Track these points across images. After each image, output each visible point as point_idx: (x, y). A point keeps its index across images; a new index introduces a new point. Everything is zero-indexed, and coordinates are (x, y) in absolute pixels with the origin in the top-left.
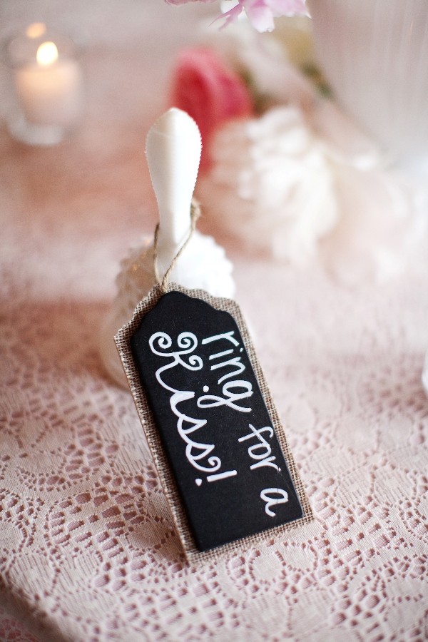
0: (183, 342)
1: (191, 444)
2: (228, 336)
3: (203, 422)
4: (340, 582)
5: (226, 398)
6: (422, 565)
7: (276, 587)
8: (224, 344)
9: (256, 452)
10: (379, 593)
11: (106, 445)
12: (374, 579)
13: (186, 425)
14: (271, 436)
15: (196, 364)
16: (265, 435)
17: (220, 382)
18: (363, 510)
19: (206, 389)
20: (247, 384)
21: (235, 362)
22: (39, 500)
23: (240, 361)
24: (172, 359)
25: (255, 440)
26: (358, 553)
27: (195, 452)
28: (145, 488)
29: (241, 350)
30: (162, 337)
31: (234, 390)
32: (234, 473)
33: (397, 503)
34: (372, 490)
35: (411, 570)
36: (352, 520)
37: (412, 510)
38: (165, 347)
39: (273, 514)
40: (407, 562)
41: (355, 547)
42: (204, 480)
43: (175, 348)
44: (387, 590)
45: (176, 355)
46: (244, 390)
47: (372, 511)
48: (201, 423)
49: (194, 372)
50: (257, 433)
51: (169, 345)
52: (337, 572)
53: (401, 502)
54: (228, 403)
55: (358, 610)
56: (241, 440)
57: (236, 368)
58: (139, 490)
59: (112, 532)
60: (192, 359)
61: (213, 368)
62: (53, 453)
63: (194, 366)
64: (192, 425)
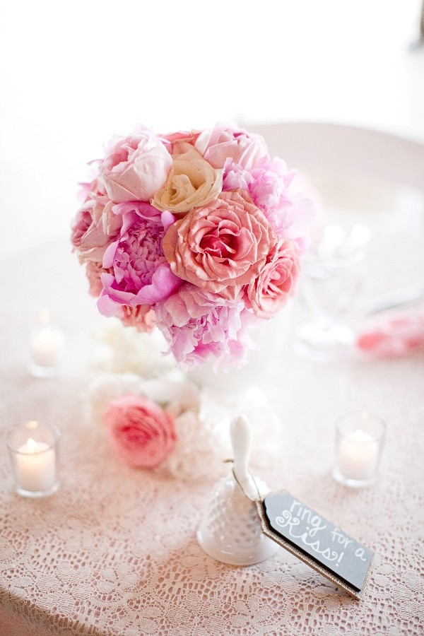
0: (286, 516)
1: (323, 553)
2: (295, 503)
4: (407, 566)
5: (316, 527)
7: (392, 584)
8: (297, 508)
9: (341, 541)
11: (274, 589)
12: (415, 556)
15: (297, 521)
16: (338, 532)
17: (309, 523)
19: (308, 528)
20: (317, 517)
21: (306, 511)
22: (282, 626)
24: (289, 526)
25: (337, 537)
26: (399, 553)
27: (326, 554)
28: (308, 590)
29: (303, 505)
31: (316, 522)
32: (343, 553)
39: (365, 560)
43: (286, 520)
45: (288, 522)
46: (318, 520)
48: (318, 543)
49: (299, 525)
50: (335, 533)
52: (402, 564)
54: (318, 528)
56: (333, 539)
57: (307, 514)
58: (308, 593)
59: (320, 613)
60: (294, 520)
61: (302, 519)
62: (260, 607)
63: (297, 523)
64: (317, 545)
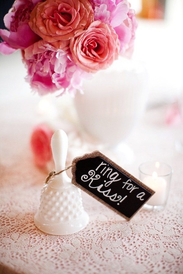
0: (91, 174)
1: (110, 197)
2: (102, 164)
3: (110, 190)
5: (112, 180)
6: (156, 246)
8: (102, 167)
9: (129, 188)
10: (146, 254)
13: (106, 193)
14: (131, 181)
15: (98, 177)
16: (129, 182)
17: (108, 177)
18: (132, 236)
19: (105, 181)
20: (116, 173)
21: (108, 169)
23: (110, 168)
25: (127, 185)
27: (112, 198)
29: (108, 165)
30: (84, 176)
31: (113, 177)
32: (126, 196)
33: (142, 233)
34: (132, 231)
35: (153, 248)
36: (129, 239)
37: (147, 233)
38: (87, 178)
39: (143, 199)
40: (151, 246)
41: (134, 245)
42: (120, 203)
43: (89, 177)
44: (148, 253)
45: (91, 178)
46: (116, 175)
47: (135, 236)
48: (109, 191)
49: (99, 179)
50: (126, 183)
51: (87, 177)
52: (131, 252)
53: (143, 233)
54: (114, 181)
55: (142, 260)
56: (123, 188)
57: (109, 171)
60: (96, 176)
61: (103, 175)
63: (98, 178)
64: (107, 192)
